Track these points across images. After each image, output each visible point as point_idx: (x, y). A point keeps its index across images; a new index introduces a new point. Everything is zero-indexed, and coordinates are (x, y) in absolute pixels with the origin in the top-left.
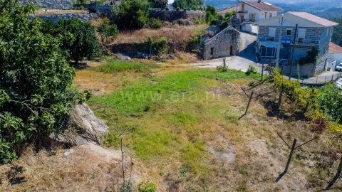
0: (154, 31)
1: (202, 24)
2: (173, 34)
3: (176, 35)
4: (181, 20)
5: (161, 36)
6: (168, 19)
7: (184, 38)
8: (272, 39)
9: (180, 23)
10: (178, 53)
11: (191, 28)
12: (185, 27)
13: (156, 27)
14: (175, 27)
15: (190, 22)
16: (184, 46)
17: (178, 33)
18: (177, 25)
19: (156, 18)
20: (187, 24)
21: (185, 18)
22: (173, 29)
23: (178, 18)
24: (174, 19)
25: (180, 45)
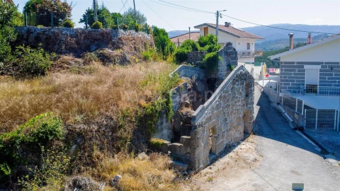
0: (22, 86)
1: (155, 59)
2: (86, 94)
3: (97, 98)
4: (107, 51)
5: (36, 110)
6: (70, 50)
7: (124, 106)
8: (311, 89)
9: (105, 59)
10: (108, 161)
11: (135, 71)
12: (120, 70)
13: (34, 72)
14: (91, 72)
15: (129, 57)
16: (127, 132)
17: (102, 89)
18: (97, 65)
19: (34, 47)
20: (124, 61)
21: (115, 46)
22: (85, 78)
23: (99, 47)
24: (88, 49)
25: (114, 129)
